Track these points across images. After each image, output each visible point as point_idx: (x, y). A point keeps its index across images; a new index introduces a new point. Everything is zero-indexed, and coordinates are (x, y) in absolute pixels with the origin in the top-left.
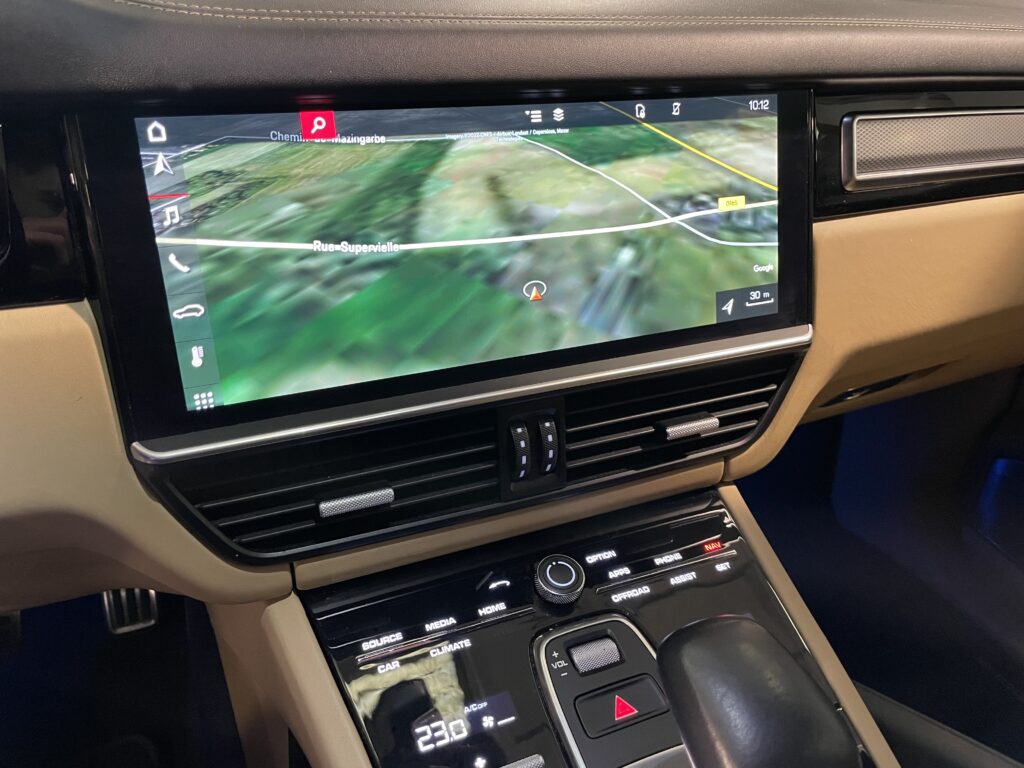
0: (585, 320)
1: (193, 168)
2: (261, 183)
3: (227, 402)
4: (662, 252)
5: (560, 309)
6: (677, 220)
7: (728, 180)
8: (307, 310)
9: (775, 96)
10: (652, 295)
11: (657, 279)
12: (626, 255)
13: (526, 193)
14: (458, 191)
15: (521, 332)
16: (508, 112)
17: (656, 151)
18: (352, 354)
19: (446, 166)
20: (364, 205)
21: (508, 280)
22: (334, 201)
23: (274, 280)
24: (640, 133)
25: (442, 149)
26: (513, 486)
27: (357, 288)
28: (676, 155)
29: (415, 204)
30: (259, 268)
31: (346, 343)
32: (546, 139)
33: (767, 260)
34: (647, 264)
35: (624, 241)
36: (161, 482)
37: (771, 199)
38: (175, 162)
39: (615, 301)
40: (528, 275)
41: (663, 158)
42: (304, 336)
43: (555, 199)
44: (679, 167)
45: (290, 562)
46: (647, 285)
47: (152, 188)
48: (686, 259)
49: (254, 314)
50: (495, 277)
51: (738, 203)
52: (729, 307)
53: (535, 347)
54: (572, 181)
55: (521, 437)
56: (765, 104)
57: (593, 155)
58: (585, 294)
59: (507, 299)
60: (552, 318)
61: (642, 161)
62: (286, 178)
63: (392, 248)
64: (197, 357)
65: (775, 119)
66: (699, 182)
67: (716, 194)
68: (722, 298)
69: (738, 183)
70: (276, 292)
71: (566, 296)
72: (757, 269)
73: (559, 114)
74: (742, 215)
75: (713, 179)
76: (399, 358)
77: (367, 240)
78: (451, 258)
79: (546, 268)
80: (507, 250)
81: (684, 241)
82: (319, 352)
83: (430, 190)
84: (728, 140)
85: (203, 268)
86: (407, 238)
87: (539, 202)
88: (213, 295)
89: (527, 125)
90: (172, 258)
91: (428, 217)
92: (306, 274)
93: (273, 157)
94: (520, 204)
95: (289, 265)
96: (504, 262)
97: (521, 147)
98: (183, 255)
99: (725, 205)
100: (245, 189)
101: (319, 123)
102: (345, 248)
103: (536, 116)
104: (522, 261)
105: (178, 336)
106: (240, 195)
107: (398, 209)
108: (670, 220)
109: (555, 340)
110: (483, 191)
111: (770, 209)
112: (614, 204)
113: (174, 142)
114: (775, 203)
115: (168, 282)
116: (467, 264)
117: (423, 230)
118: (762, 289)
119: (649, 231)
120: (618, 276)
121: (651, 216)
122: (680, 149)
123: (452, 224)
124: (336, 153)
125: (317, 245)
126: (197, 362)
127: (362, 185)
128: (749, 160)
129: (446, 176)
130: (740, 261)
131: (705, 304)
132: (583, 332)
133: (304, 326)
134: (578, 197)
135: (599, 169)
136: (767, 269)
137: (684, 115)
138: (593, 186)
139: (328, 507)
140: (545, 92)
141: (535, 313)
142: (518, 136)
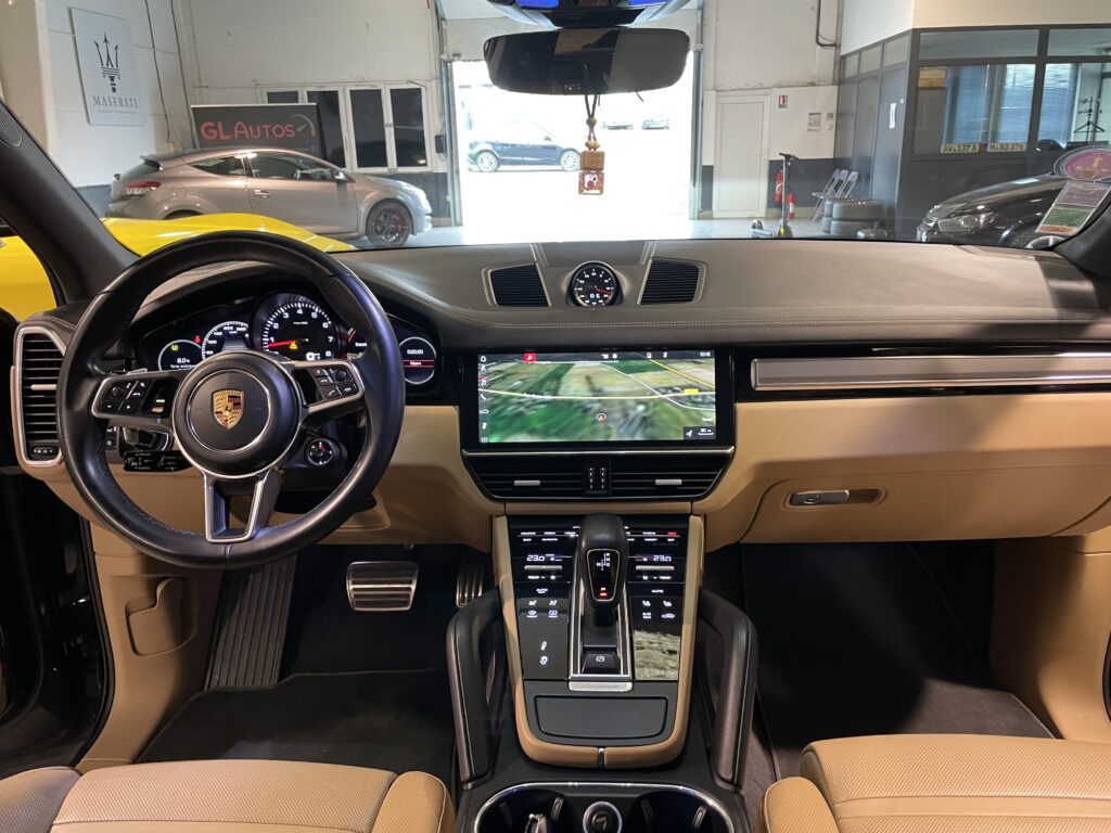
0: (622, 430)
1: (491, 369)
2: (511, 374)
3: (491, 441)
4: (657, 408)
5: (611, 425)
6: (665, 396)
7: (690, 382)
8: (519, 415)
9: (713, 351)
10: (652, 424)
11: (655, 418)
12: (641, 408)
13: (598, 383)
14: (575, 380)
15: (594, 432)
16: (596, 355)
17: (655, 370)
18: (532, 432)
19: (570, 372)
20: (541, 383)
21: (591, 412)
22: (532, 381)
23: (510, 405)
24: (649, 363)
25: (570, 366)
26: (586, 492)
27: (536, 410)
28: (664, 372)
29: (559, 383)
30: (506, 400)
31: (531, 428)
32: (609, 364)
33: (710, 416)
34: (650, 412)
35: (640, 403)
36: (468, 462)
37: (712, 391)
38: (487, 368)
39: (635, 425)
40: (599, 411)
41: (659, 373)
42: (517, 424)
43: (611, 385)
44: (665, 376)
45: (505, 501)
46: (650, 420)
47: (480, 374)
48: (668, 412)
49: (501, 415)
50: (586, 411)
51: (695, 392)
52: (690, 434)
53: (600, 438)
54: (619, 379)
55: (591, 471)
56: (708, 354)
57: (628, 370)
58: (622, 421)
59: (590, 419)
60: (608, 428)
61: (649, 373)
62: (518, 373)
63: (549, 398)
64: (484, 425)
65: (714, 360)
66: (674, 383)
67: (683, 388)
68: (686, 429)
69: (694, 384)
70: (510, 409)
71: (614, 421)
72: (704, 419)
73: (615, 356)
74: (696, 397)
75: (682, 382)
76: (548, 435)
77: (541, 394)
78: (570, 403)
79: (606, 409)
80: (591, 402)
81: (668, 405)
82: (520, 430)
83: (564, 379)
84: (690, 367)
85: (490, 399)
86: (555, 395)
87: (606, 385)
88: (491, 408)
89: (602, 359)
90: (482, 395)
91: (563, 388)
92: (520, 404)
93: (515, 367)
94: (597, 386)
95: (515, 400)
96: (590, 406)
97: (600, 367)
98: (486, 395)
99: (687, 392)
100: (506, 376)
101: (530, 357)
102: (534, 396)
103: (606, 356)
104: (597, 406)
105: (480, 418)
106: (504, 378)
107: (553, 385)
108: (661, 396)
109: (609, 437)
110: (584, 381)
111: (711, 396)
112: (636, 388)
113: (488, 362)
114: (714, 393)
115: (480, 402)
116: (575, 405)
117: (561, 392)
118: (707, 428)
119: (651, 400)
120: (637, 416)
121: (652, 394)
122: (666, 369)
123: (571, 391)
124: (534, 367)
125: (525, 395)
126: (484, 427)
127: (542, 376)
128: (700, 376)
129: (574, 376)
130: (695, 414)
131: (678, 431)
132: (621, 435)
133: (517, 421)
134: (621, 385)
135: (631, 375)
136: (709, 420)
137: (668, 358)
138: (628, 381)
139: (517, 482)
140: (610, 349)
141: (602, 425)
142: (598, 363)
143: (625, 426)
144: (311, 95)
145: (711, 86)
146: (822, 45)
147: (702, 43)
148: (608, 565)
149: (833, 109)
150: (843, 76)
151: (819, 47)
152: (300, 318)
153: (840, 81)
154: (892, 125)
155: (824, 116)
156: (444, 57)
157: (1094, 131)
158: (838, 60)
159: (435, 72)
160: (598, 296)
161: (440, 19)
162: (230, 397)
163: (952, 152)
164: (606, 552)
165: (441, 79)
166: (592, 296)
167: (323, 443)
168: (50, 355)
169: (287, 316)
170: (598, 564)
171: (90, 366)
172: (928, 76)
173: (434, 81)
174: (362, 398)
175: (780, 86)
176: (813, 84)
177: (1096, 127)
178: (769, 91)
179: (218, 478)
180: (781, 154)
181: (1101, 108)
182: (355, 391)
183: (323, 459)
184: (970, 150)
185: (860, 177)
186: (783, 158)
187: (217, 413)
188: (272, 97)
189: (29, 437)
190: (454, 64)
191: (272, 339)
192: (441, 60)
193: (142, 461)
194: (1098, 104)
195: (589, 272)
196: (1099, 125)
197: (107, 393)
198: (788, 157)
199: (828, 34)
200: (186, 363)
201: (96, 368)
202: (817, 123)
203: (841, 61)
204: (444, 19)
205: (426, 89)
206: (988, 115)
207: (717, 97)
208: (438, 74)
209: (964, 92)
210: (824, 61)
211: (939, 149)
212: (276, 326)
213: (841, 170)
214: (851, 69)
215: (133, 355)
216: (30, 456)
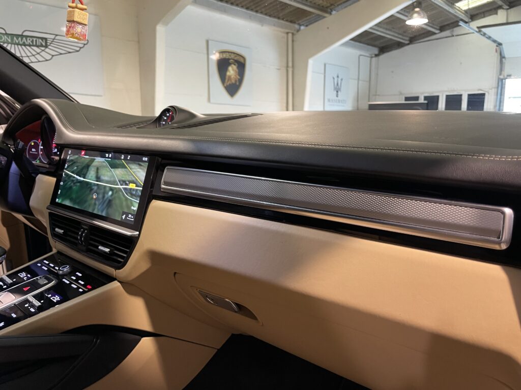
0: (99, 207)
1: (70, 158)
3: (59, 202)
4: (116, 195)
5: (97, 203)
6: (121, 187)
7: (133, 179)
8: (71, 188)
9: (149, 157)
11: (114, 202)
12: (110, 193)
13: (100, 173)
14: (93, 169)
15: (90, 205)
16: (104, 154)
17: (122, 167)
18: (71, 200)
19: (93, 164)
20: (82, 169)
21: (92, 192)
23: (70, 181)
24: (121, 162)
25: (95, 159)
27: (76, 186)
28: (126, 169)
29: (87, 171)
30: (70, 178)
31: (72, 197)
32: (107, 161)
33: (136, 206)
35: (111, 189)
37: (141, 187)
40: (95, 192)
41: (123, 170)
42: (68, 193)
43: (104, 175)
44: (126, 173)
46: (111, 203)
48: (120, 198)
49: (66, 186)
50: (91, 190)
51: (134, 186)
52: (124, 217)
53: (90, 210)
54: (108, 171)
56: (146, 159)
57: (112, 166)
58: (101, 200)
59: (91, 196)
60: (95, 204)
61: (120, 169)
63: (82, 179)
64: (60, 192)
65: (147, 164)
66: (127, 178)
67: (130, 182)
68: (123, 213)
69: (135, 180)
70: (69, 183)
71: (99, 200)
72: (132, 207)
73: (110, 156)
74: (134, 190)
75: (130, 178)
76: (75, 203)
78: (88, 184)
79: (98, 191)
80: (94, 185)
81: (121, 193)
83: (90, 169)
84: (137, 167)
85: (65, 176)
86: (84, 178)
87: (102, 175)
88: (64, 181)
89: (105, 157)
91: (88, 174)
93: (77, 158)
94: (99, 175)
95: (72, 178)
96: (93, 187)
97: (104, 162)
98: (65, 174)
99: (131, 186)
100: (74, 163)
101: (83, 153)
102: (78, 177)
103: (107, 155)
104: (96, 188)
105: (59, 187)
107: (85, 171)
109: (94, 210)
110: (96, 170)
111: (140, 190)
112: (112, 179)
113: (71, 154)
114: (141, 189)
115: (62, 178)
117: (86, 177)
118: (132, 215)
119: (115, 188)
120: (107, 198)
121: (117, 184)
122: (126, 168)
123: (90, 176)
124: (83, 159)
127: (83, 165)
128: (139, 175)
129: (93, 166)
130: (130, 204)
131: (120, 214)
132: (99, 210)
134: (107, 176)
135: (112, 170)
136: (135, 209)
137: (131, 159)
139: (56, 229)
140: (110, 151)
141: (93, 202)
142: (104, 159)
143: (101, 205)
144: (426, 98)
156: (502, 77)
159: (495, 85)
161: (502, 57)
165: (498, 88)
173: (493, 90)
188: (407, 99)
190: (507, 80)
192: (499, 78)
204: (504, 57)
205: (488, 93)
208: (496, 86)
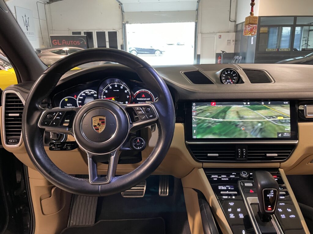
0: (252, 134)
1: (197, 108)
2: (205, 111)
3: (198, 138)
4: (266, 125)
5: (247, 131)
6: (269, 120)
7: (279, 114)
8: (209, 127)
9: (289, 102)
10: (264, 131)
11: (265, 129)
12: (260, 124)
13: (242, 114)
14: (232, 113)
15: (240, 134)
16: (241, 103)
17: (266, 109)
18: (214, 134)
19: (230, 110)
20: (218, 114)
21: (239, 126)
22: (214, 113)
23: (206, 123)
24: (263, 106)
25: (230, 107)
26: (238, 159)
27: (216, 125)
28: (269, 110)
29: (225, 114)
30: (204, 121)
31: (214, 132)
32: (246, 107)
33: (288, 128)
34: (263, 126)
35: (259, 122)
36: (189, 147)
37: (289, 118)
38: (196, 108)
39: (257, 131)
40: (242, 126)
41: (267, 110)
42: (208, 130)
43: (247, 115)
44: (269, 112)
45: (203, 162)
46: (263, 130)
47: (193, 110)
48: (271, 126)
49: (202, 127)
50: (237, 125)
51: (282, 118)
52: (280, 135)
53: (243, 137)
54: (250, 113)
55: (239, 150)
56: (287, 103)
57: (254, 109)
58: (252, 130)
59: (238, 129)
60: (246, 133)
61: (263, 110)
62: (208, 110)
63: (221, 120)
64: (195, 131)
65: (289, 105)
66: (273, 114)
67: (277, 116)
68: (279, 133)
69: (281, 115)
70: (205, 124)
71: (249, 130)
72: (286, 129)
73: (249, 103)
74: (282, 120)
75: (276, 114)
76: (221, 135)
77: (218, 119)
78: (230, 122)
79: (245, 125)
80: (239, 122)
81: (270, 123)
82: (210, 133)
83: (228, 113)
84: (280, 108)
85: (197, 120)
86: (224, 119)
87: (245, 115)
88: (198, 124)
89: (243, 104)
90: (194, 119)
91: (227, 116)
92: (209, 122)
93: (207, 108)
94: (241, 116)
95: (207, 121)
96: (238, 123)
97: (242, 107)
98: (195, 119)
99: (279, 118)
100: (203, 111)
101: (213, 104)
102: (215, 119)
103: (245, 103)
104: (241, 124)
105: (193, 129)
106: (203, 112)
107: (223, 115)
108: (268, 120)
109: (246, 136)
110: (236, 113)
111: (289, 120)
112: (258, 116)
113: (196, 105)
114: (290, 118)
115: (193, 122)
116: (232, 123)
117: (226, 118)
118: (287, 133)
119: (264, 121)
120: (258, 128)
121: (264, 119)
122: (270, 109)
123: (231, 117)
124: (215, 107)
125: (211, 119)
126: (195, 132)
127: (218, 111)
128: (283, 111)
129: (230, 111)
130: (282, 128)
131: (275, 134)
132: (251, 135)
133: (208, 129)
134: (251, 115)
135: (255, 111)
136: (288, 129)
137: (271, 104)
138: (254, 114)
139: (209, 155)
140: (246, 100)
141: (243, 132)
142: (242, 106)
143: (253, 132)
144: (85, 33)
145: (200, 32)
146: (231, 21)
147: (197, 20)
148: (272, 196)
149: (234, 39)
150: (237, 30)
151: (230, 22)
152: (116, 88)
153: (236, 31)
154: (252, 43)
155: (232, 41)
156: (124, 23)
157: (307, 46)
158: (235, 26)
160: (230, 81)
161: (122, 11)
162: (100, 119)
163: (269, 51)
164: (272, 190)
165: (123, 29)
166: (228, 81)
167: (139, 139)
168: (16, 102)
169: (111, 88)
170: (268, 196)
171: (37, 105)
172: (263, 29)
173: (121, 30)
174: (158, 120)
175: (219, 32)
176: (228, 32)
177: (307, 44)
178: (216, 34)
179: (93, 155)
180: (221, 51)
181: (309, 39)
182: (154, 117)
183: (140, 146)
184: (274, 50)
185: (242, 58)
186: (222, 52)
187: (94, 126)
188: (73, 33)
189: (7, 135)
190: (126, 25)
191: (105, 97)
193: (57, 146)
194: (308, 38)
195: (227, 71)
196: (308, 44)
197: (45, 117)
198: (223, 52)
199: (233, 18)
200: (71, 106)
201: (40, 106)
202: (230, 43)
203: (236, 26)
204: (124, 12)
205: (118, 32)
206: (278, 41)
207: (201, 35)
208: (122, 27)
209: (271, 35)
210: (231, 26)
211: (266, 50)
212: (106, 91)
213: (237, 56)
214: (239, 28)
215: (51, 102)
216: (7, 143)
